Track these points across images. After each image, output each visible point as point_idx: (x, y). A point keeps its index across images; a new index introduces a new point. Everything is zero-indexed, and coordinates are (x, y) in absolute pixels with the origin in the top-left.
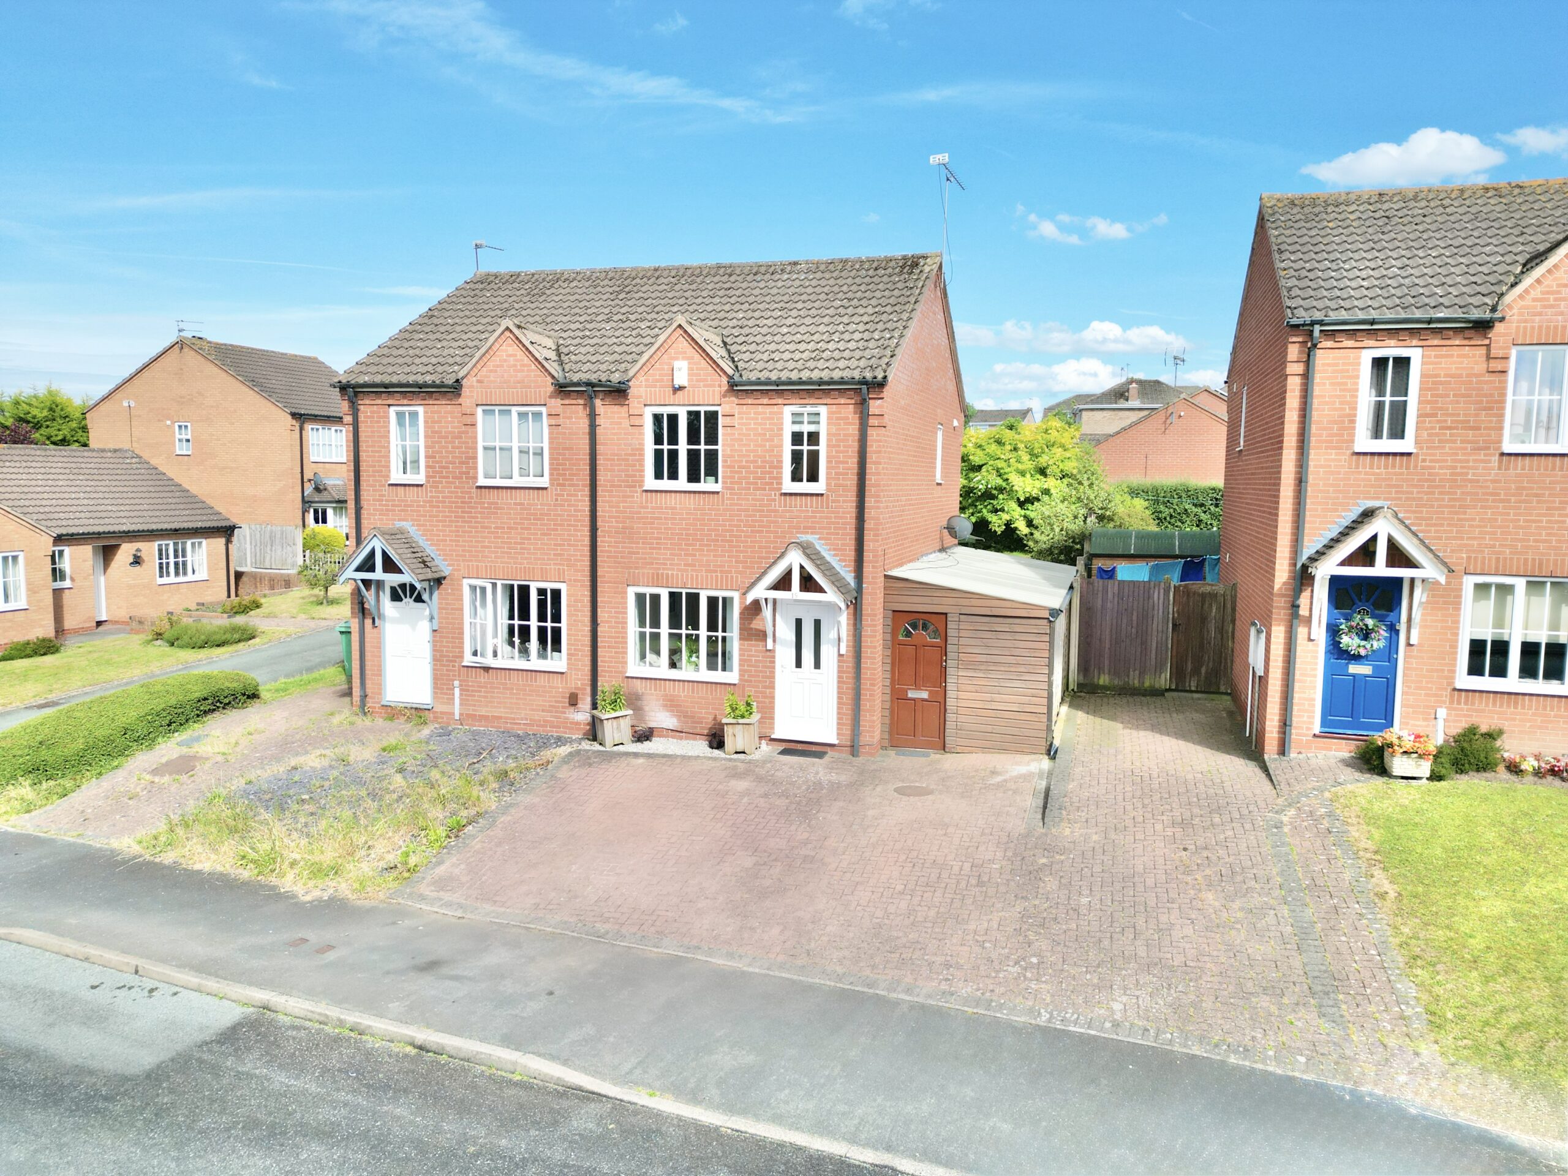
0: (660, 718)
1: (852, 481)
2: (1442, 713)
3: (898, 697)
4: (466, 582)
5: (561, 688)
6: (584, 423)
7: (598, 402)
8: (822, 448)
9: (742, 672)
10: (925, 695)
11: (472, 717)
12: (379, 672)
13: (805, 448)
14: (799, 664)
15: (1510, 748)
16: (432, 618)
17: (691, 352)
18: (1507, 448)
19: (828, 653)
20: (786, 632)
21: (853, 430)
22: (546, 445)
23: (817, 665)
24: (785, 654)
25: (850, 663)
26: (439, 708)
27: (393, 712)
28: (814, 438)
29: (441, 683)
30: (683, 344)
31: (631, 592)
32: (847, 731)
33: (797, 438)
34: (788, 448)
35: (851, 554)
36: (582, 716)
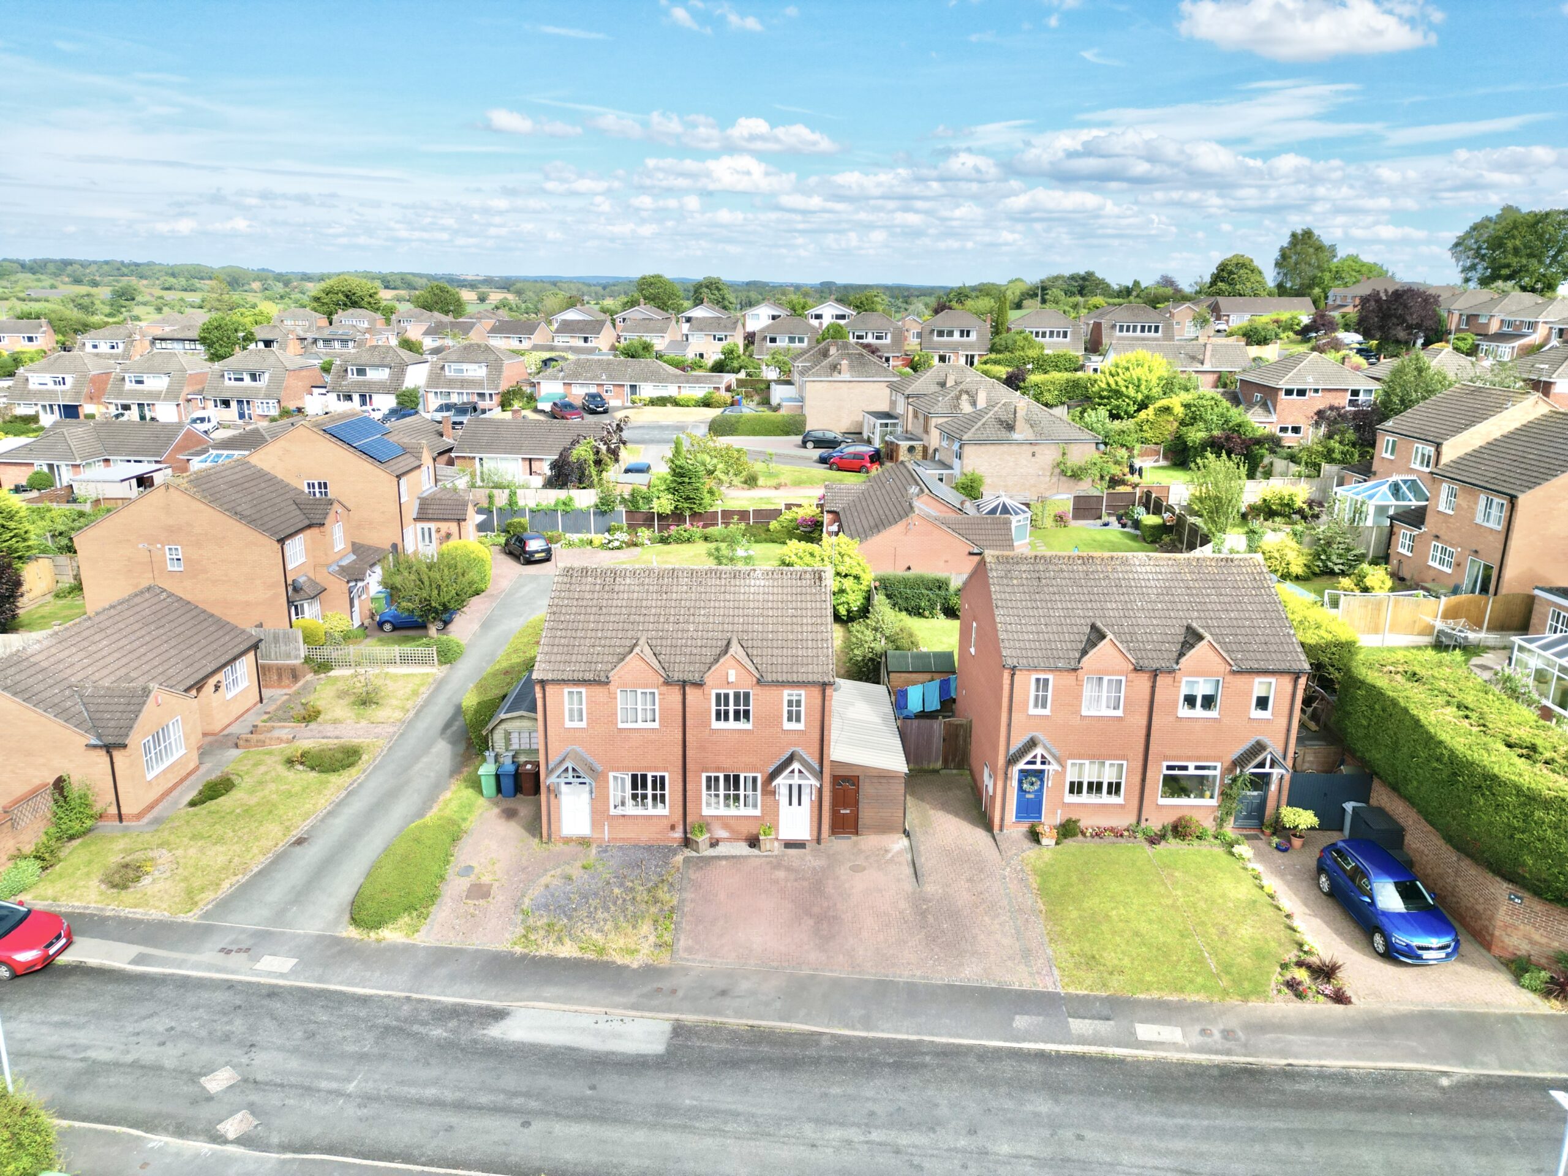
0: (721, 833)
1: (818, 724)
2: (1059, 812)
3: (835, 813)
4: (611, 775)
5: (667, 823)
6: (679, 698)
7: (687, 688)
8: (803, 709)
9: (762, 811)
10: (848, 812)
11: (615, 839)
12: (559, 820)
13: (794, 709)
14: (790, 804)
15: (1082, 824)
16: (591, 792)
17: (737, 665)
18: (1084, 713)
19: (805, 798)
20: (784, 791)
21: (818, 701)
22: (657, 707)
23: (800, 804)
24: (783, 799)
25: (816, 804)
26: (596, 836)
27: (567, 840)
28: (798, 703)
29: (595, 823)
30: (733, 662)
31: (704, 775)
32: (815, 833)
33: (790, 703)
34: (786, 709)
35: (817, 755)
36: (678, 834)
